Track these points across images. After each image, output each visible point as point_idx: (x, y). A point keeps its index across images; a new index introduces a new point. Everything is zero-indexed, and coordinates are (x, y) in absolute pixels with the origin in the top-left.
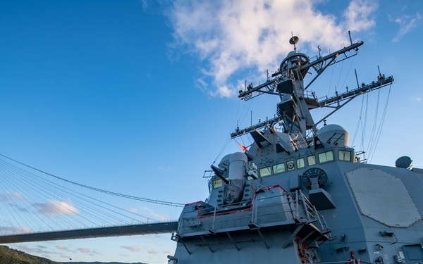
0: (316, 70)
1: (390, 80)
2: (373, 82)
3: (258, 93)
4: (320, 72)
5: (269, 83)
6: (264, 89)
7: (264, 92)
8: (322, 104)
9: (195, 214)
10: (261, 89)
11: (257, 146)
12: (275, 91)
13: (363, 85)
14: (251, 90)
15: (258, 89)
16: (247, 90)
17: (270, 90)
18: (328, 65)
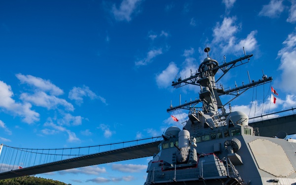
0: (223, 71)
1: (270, 79)
2: (260, 80)
3: (184, 84)
4: (225, 72)
5: (192, 77)
6: (189, 81)
7: (189, 83)
8: (227, 93)
9: (160, 169)
10: (187, 81)
11: (191, 122)
12: (196, 83)
13: (253, 81)
14: (180, 82)
15: (185, 81)
16: (177, 81)
17: (193, 82)
18: (231, 68)
